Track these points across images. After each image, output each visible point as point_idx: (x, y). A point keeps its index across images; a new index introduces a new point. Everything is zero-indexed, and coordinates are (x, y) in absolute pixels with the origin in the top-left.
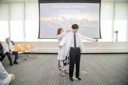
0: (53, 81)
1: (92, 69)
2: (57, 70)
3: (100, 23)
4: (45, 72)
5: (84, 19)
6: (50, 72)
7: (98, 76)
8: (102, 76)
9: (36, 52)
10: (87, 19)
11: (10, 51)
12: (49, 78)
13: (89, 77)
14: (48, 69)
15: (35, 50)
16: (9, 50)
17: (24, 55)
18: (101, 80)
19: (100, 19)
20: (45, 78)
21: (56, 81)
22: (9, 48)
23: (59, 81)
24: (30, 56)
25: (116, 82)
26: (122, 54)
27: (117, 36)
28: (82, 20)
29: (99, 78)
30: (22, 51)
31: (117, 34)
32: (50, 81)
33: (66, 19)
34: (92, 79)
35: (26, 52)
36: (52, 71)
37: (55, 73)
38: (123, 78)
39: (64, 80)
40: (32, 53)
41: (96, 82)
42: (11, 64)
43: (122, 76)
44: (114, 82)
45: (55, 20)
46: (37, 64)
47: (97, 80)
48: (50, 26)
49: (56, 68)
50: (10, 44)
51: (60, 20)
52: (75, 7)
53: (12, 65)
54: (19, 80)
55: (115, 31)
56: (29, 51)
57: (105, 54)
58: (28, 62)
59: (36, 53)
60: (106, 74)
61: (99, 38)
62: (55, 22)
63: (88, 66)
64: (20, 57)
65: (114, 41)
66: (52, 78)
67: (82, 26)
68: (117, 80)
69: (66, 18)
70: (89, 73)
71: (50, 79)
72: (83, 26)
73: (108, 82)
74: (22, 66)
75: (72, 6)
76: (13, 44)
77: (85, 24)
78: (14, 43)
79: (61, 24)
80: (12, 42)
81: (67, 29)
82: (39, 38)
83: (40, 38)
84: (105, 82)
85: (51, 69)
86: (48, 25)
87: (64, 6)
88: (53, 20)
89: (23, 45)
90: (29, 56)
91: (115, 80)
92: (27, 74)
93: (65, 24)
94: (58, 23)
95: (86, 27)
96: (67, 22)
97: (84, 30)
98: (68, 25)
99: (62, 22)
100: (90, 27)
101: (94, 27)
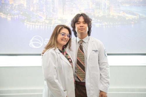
67: (97, 15)
72: (101, 14)
77: (109, 9)
79: (31, 9)
81: (50, 23)
93: (44, 8)
94: (22, 4)
95: (111, 17)
96: (50, 2)
97: (104, 27)
98: (54, 11)
99: (34, 2)
100: (124, 17)
101: (138, 16)
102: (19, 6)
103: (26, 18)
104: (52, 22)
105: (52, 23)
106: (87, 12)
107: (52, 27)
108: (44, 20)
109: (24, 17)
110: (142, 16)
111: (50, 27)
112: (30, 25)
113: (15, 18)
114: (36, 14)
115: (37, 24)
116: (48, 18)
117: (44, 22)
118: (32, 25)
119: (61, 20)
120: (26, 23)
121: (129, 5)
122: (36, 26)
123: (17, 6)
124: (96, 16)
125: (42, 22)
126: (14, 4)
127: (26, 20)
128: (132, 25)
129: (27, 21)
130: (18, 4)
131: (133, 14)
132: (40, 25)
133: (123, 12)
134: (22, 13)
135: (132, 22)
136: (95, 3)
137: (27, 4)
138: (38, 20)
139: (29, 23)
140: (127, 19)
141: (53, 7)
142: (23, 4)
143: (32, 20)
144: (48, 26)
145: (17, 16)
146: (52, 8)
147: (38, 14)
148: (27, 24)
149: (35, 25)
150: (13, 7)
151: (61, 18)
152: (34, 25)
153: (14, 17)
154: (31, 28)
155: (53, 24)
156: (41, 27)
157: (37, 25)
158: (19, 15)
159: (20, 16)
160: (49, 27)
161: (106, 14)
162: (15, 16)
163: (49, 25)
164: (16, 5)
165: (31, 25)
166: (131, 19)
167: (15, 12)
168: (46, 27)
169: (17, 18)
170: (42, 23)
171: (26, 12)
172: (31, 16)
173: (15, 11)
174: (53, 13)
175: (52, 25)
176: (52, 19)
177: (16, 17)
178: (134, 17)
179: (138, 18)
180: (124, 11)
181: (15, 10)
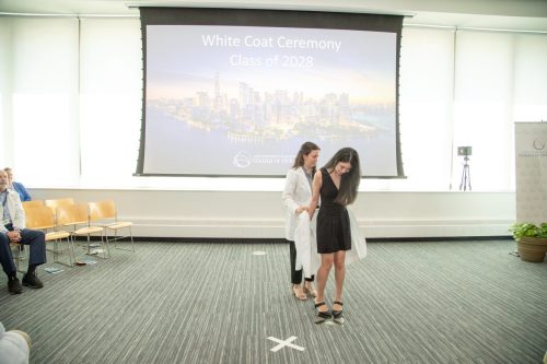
0: (200, 357)
1: (366, 305)
2: (218, 311)
3: (400, 111)
4: (167, 321)
5: (331, 96)
6: (188, 317)
7: (389, 334)
8: (407, 335)
9: (125, 234)
10: (345, 97)
11: (10, 227)
12: (184, 346)
13: (354, 338)
14: (176, 305)
15: (123, 225)
16: (7, 226)
17: (72, 245)
18: (403, 351)
19: (398, 95)
20: (166, 347)
21: (211, 357)
22: (6, 215)
23: (225, 357)
24: (100, 251)
25: (463, 356)
26: (489, 243)
27: (466, 166)
28: (323, 102)
29: (395, 341)
30: (64, 227)
31: (466, 159)
32: (188, 359)
33: (257, 93)
34: (365, 346)
35: (81, 232)
36: (196, 316)
37: (210, 324)
38: (488, 341)
39: (249, 353)
40: (110, 238)
41: (381, 358)
42: (13, 288)
43: (487, 332)
44: (454, 357)
45: (212, 95)
46: (129, 288)
47: (387, 351)
48: (190, 122)
49: (213, 302)
50: (9, 196)
51: (233, 100)
52: (297, 43)
53: (18, 292)
54: (51, 357)
55: (460, 149)
56: (95, 230)
57: (420, 244)
58: (92, 278)
59: (127, 240)
60: (424, 327)
61: (396, 174)
62: (212, 104)
63: (350, 292)
64: (56, 254)
65: (456, 188)
66: (194, 347)
67: (322, 124)
68: (468, 350)
69: (255, 90)
70: (354, 320)
71: (187, 350)
72: (328, 123)
73: (429, 359)
74: (66, 292)
75: (283, 42)
76: (25, 197)
77: (338, 117)
78: (30, 194)
79: (237, 117)
80: (19, 187)
81: (260, 134)
82: (140, 171)
83: (144, 172)
84: (420, 358)
85: (193, 306)
86: (180, 118)
87: (250, 41)
88: (203, 95)
89: (71, 201)
90: (94, 252)
91: (458, 347)
92: (84, 329)
93: (253, 115)
95: (340, 127)
96: (261, 107)
98: (265, 119)
99: (241, 107)
100: (358, 127)
101: (375, 127)
102: (221, 112)
103: (230, 128)
108: (252, 131)
109: (227, 127)
112: (234, 137)
113: (216, 128)
114: (243, 123)
115: (243, 135)
116: (258, 128)
117: (253, 133)
118: (238, 137)
119: (275, 130)
120: (229, 135)
123: (218, 113)
125: (250, 133)
129: (231, 132)
131: (370, 125)
132: (247, 138)
134: (224, 122)
135: (368, 135)
136: (320, 109)
137: (231, 111)
138: (245, 131)
139: (233, 135)
140: (361, 130)
141: (264, 114)
142: (226, 111)
143: (237, 131)
147: (246, 123)
148: (231, 135)
149: (241, 138)
154: (236, 141)
157: (244, 138)
159: (221, 125)
161: (334, 123)
162: (216, 126)
163: (259, 137)
165: (236, 138)
166: (366, 131)
170: (249, 135)
171: (231, 121)
172: (236, 126)
173: (216, 119)
174: (265, 121)
175: (262, 137)
176: (263, 129)
179: (375, 129)
180: (357, 121)
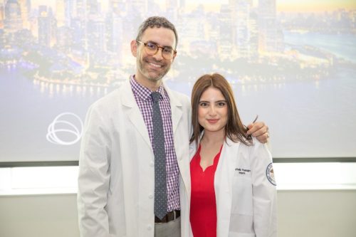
28: (225, 11)
51: (43, 8)
67: (224, 56)
72: (236, 54)
77: (254, 40)
79: (52, 44)
93: (86, 40)
94: (27, 30)
95: (260, 61)
96: (101, 24)
97: (243, 87)
98: (111, 47)
99: (60, 25)
100: (295, 61)
101: (332, 59)
102: (17, 34)
103: (38, 66)
104: (107, 76)
105: (106, 79)
106: (200, 49)
107: (106, 90)
108: (84, 73)
109: (32, 63)
110: (342, 59)
111: (102, 89)
112: (47, 84)
113: (9, 67)
114: (64, 57)
115: (66, 81)
116: (96, 67)
117: (86, 76)
118: (55, 84)
120: (37, 79)
121: (307, 31)
122: (64, 87)
123: (13, 36)
124: (222, 60)
125: (80, 75)
126: (5, 30)
127: (38, 72)
128: (317, 83)
129: (40, 75)
130: (15, 31)
131: (319, 54)
132: (75, 86)
133: (293, 49)
134: (25, 54)
135: (317, 76)
136: (218, 27)
137: (40, 31)
138: (71, 72)
139: (46, 79)
140: (302, 66)
141: (108, 37)
142: (30, 31)
143: (54, 71)
144: (95, 88)
145: (15, 62)
146: (107, 40)
147: (70, 56)
148: (41, 81)
149: (61, 85)
150: (4, 37)
151: (130, 65)
152: (58, 86)
153: (5, 63)
154: (51, 92)
155: (108, 82)
156: (78, 89)
157: (68, 85)
158: (17, 59)
159: (20, 61)
160: (99, 89)
161: (247, 54)
162: (9, 62)
163: (99, 84)
164: (10, 34)
165: (51, 86)
166: (313, 67)
167: (9, 50)
168: (91, 90)
169: (14, 66)
170: (79, 80)
171: (39, 52)
172: (52, 62)
173: (8, 48)
174: (110, 53)
175: (105, 85)
176: (107, 67)
177: (11, 65)
178: (320, 61)
179: (332, 63)
181: (9, 46)
